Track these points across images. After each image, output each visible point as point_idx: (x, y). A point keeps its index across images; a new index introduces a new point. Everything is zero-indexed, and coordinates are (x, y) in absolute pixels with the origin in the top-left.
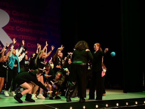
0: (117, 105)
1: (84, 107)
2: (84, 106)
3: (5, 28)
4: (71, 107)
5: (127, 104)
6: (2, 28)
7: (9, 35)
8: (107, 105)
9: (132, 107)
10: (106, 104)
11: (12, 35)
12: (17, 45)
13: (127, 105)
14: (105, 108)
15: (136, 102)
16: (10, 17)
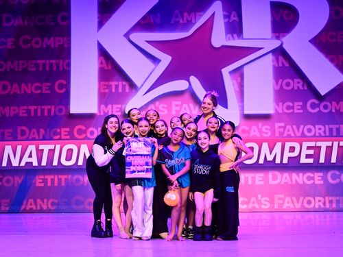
3: (317, 41)
6: (310, 41)
7: (332, 60)
11: (340, 56)
16: (329, 5)
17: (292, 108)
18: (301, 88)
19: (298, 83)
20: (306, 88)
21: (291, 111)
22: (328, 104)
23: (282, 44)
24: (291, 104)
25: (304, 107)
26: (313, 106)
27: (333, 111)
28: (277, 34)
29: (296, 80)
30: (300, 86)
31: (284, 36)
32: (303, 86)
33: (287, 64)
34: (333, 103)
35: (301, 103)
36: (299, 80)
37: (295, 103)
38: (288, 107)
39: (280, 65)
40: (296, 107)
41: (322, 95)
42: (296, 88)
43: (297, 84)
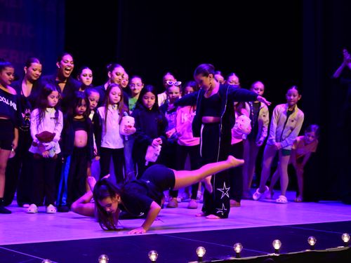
0: (277, 245)
1: (153, 257)
2: (153, 253)
4: (104, 257)
5: (312, 242)
8: (238, 249)
9: (328, 252)
10: (233, 244)
13: (311, 247)
14: (232, 258)
15: (345, 235)
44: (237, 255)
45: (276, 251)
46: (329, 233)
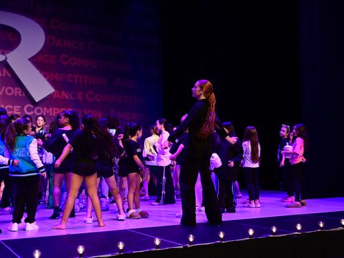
0: (299, 227)
2: (221, 233)
3: (35, 60)
4: (191, 236)
5: (321, 225)
6: (29, 59)
7: (45, 76)
8: (274, 230)
9: (332, 231)
10: (271, 227)
11: (52, 74)
12: (64, 96)
13: (321, 228)
14: (271, 236)
16: (45, 34)
17: (12, 110)
18: (20, 95)
19: (18, 90)
20: (24, 95)
21: (11, 112)
22: (41, 109)
23: (6, 59)
24: (11, 107)
25: (21, 110)
26: (29, 109)
27: (45, 114)
28: (2, 50)
29: (16, 89)
30: (19, 93)
31: (8, 53)
32: (22, 93)
33: (9, 75)
34: (45, 108)
35: (20, 107)
36: (18, 89)
37: (15, 107)
38: (9, 109)
39: (4, 75)
40: (15, 109)
41: (37, 101)
42: (16, 95)
43: (17, 92)
44: (274, 234)
45: (299, 231)
46: (333, 219)
